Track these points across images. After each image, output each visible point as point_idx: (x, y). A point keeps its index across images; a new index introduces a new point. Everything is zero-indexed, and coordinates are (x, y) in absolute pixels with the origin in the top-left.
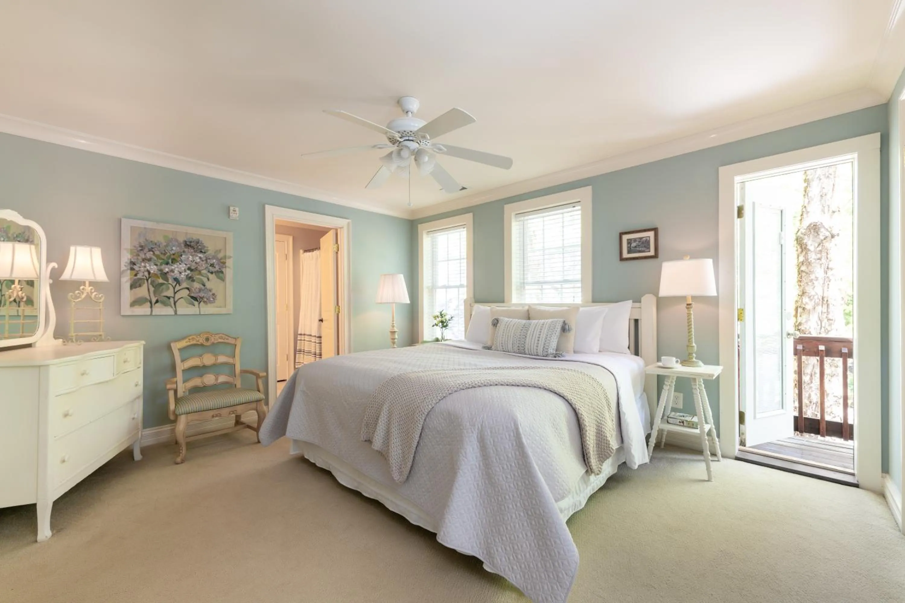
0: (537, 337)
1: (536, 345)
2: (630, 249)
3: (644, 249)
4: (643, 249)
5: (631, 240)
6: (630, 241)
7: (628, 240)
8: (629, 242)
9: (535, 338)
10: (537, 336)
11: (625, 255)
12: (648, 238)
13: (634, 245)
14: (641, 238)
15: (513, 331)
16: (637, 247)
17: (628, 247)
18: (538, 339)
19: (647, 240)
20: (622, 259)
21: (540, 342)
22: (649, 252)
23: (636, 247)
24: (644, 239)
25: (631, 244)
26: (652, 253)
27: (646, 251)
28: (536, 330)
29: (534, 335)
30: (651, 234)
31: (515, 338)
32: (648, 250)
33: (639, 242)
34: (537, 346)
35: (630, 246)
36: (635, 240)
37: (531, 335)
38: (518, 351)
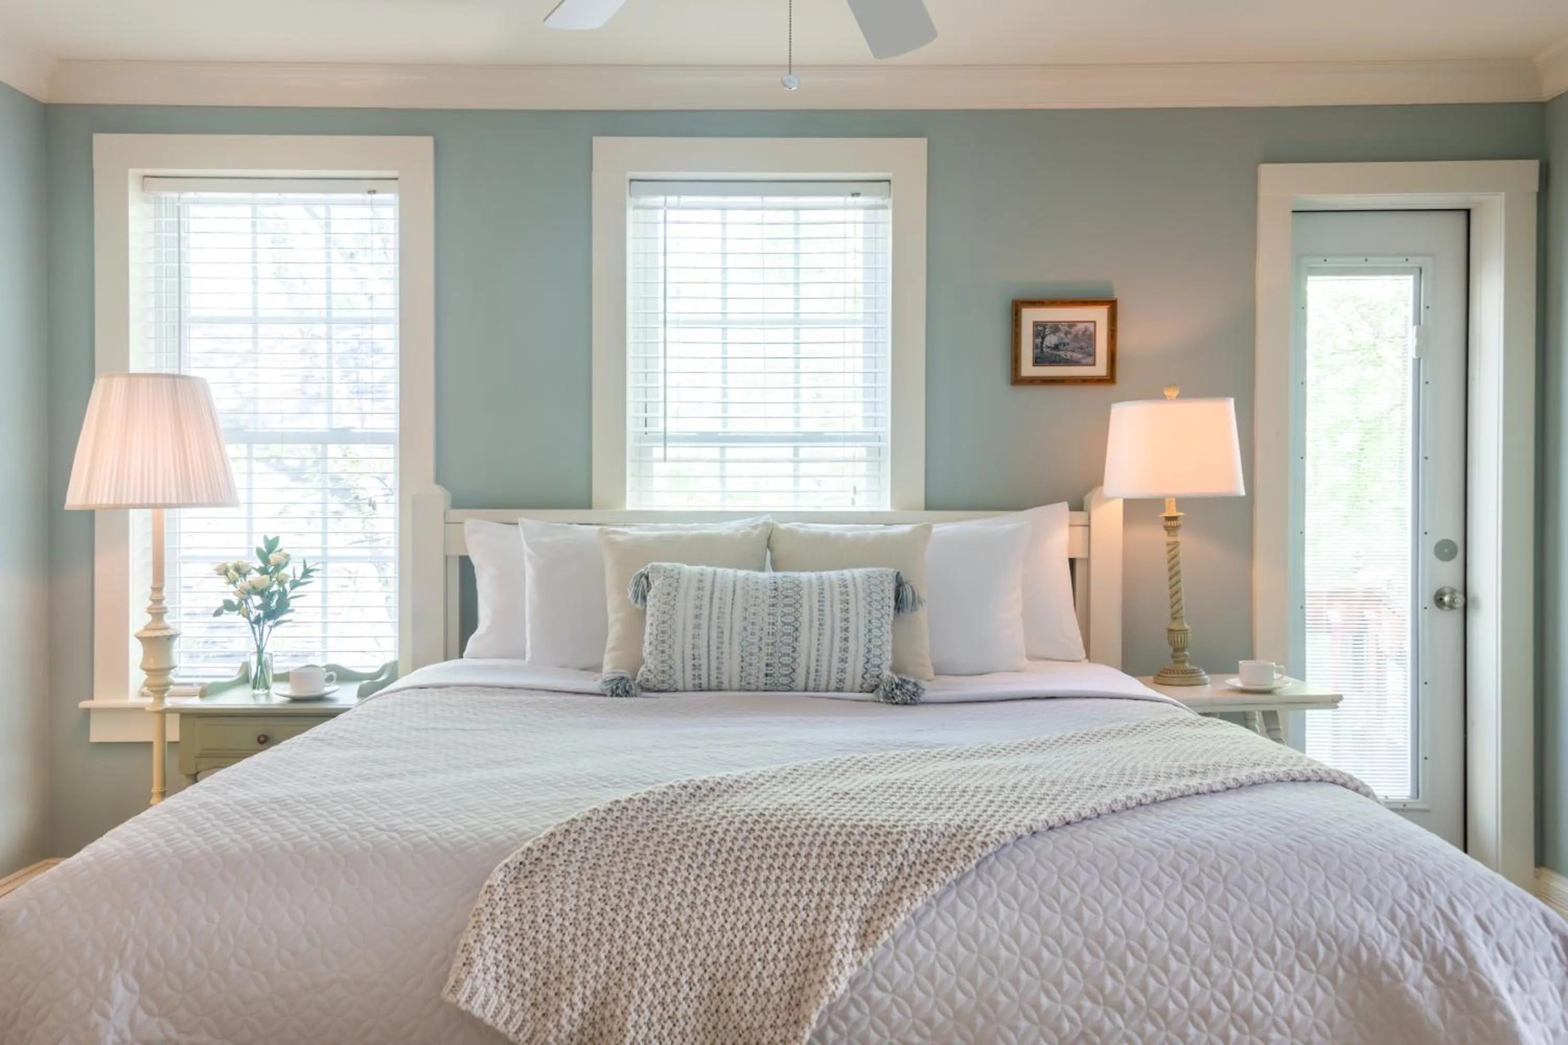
0: (837, 630)
1: (837, 655)
2: (1042, 351)
3: (1080, 356)
4: (1077, 356)
5: (1044, 325)
6: (1040, 328)
7: (1036, 324)
8: (1040, 330)
9: (833, 633)
10: (839, 624)
11: (1028, 369)
12: (1091, 327)
13: (1051, 340)
14: (1072, 324)
15: (739, 610)
16: (1061, 347)
17: (1035, 346)
18: (843, 635)
19: (1086, 330)
20: (1017, 380)
21: (851, 645)
22: (1094, 365)
23: (1056, 347)
24: (1081, 327)
25: (1043, 338)
26: (1100, 369)
27: (1084, 361)
28: (827, 603)
29: (828, 622)
30: (1099, 315)
31: (753, 634)
32: (1089, 360)
33: (1067, 333)
34: (843, 660)
35: (1042, 343)
36: (1055, 327)
37: (816, 624)
38: (763, 680)
